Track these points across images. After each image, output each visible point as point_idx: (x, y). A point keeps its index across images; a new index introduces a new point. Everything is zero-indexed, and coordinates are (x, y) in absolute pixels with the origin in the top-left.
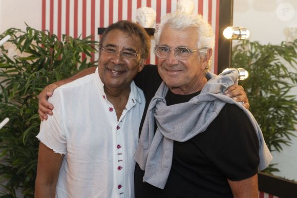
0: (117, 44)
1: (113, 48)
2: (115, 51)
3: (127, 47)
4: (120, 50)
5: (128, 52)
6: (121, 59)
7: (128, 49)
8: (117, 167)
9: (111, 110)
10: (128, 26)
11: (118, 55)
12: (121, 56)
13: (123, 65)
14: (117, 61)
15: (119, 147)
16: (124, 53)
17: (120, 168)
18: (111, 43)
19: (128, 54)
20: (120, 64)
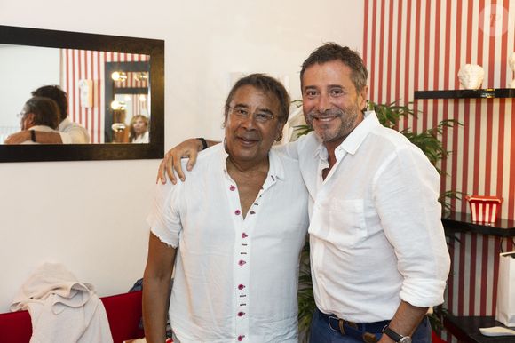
0: (249, 105)
1: (243, 109)
2: (246, 113)
3: (261, 108)
4: (253, 111)
5: (263, 113)
6: (254, 123)
7: (264, 110)
8: (238, 261)
9: (232, 188)
10: (261, 82)
11: (251, 118)
12: (254, 118)
13: (256, 130)
14: (250, 126)
15: (244, 236)
16: (258, 115)
17: (241, 263)
18: (241, 103)
19: (263, 116)
20: (253, 130)
